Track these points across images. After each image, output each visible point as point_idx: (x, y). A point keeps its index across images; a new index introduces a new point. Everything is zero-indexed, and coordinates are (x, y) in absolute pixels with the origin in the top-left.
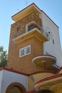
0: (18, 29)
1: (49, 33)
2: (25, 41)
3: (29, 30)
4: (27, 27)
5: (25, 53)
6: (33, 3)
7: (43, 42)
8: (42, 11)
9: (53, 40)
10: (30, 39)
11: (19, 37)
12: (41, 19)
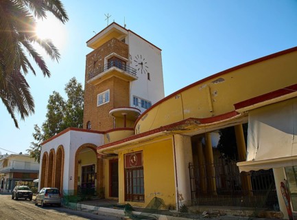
0: (95, 63)
1: (142, 64)
2: (104, 83)
3: (109, 67)
4: (106, 62)
5: (104, 100)
6: (114, 23)
7: (129, 82)
8: (129, 31)
9: (148, 74)
10: (109, 80)
11: (94, 78)
12: (127, 45)
